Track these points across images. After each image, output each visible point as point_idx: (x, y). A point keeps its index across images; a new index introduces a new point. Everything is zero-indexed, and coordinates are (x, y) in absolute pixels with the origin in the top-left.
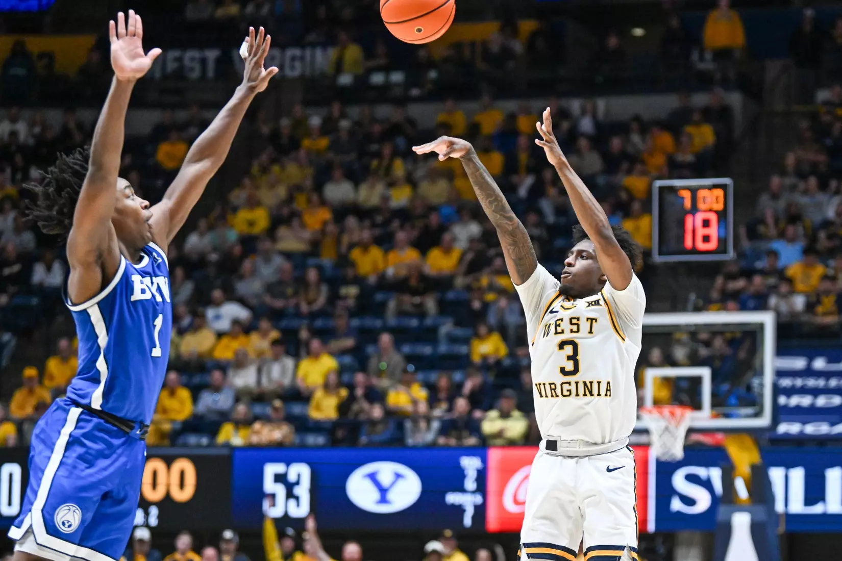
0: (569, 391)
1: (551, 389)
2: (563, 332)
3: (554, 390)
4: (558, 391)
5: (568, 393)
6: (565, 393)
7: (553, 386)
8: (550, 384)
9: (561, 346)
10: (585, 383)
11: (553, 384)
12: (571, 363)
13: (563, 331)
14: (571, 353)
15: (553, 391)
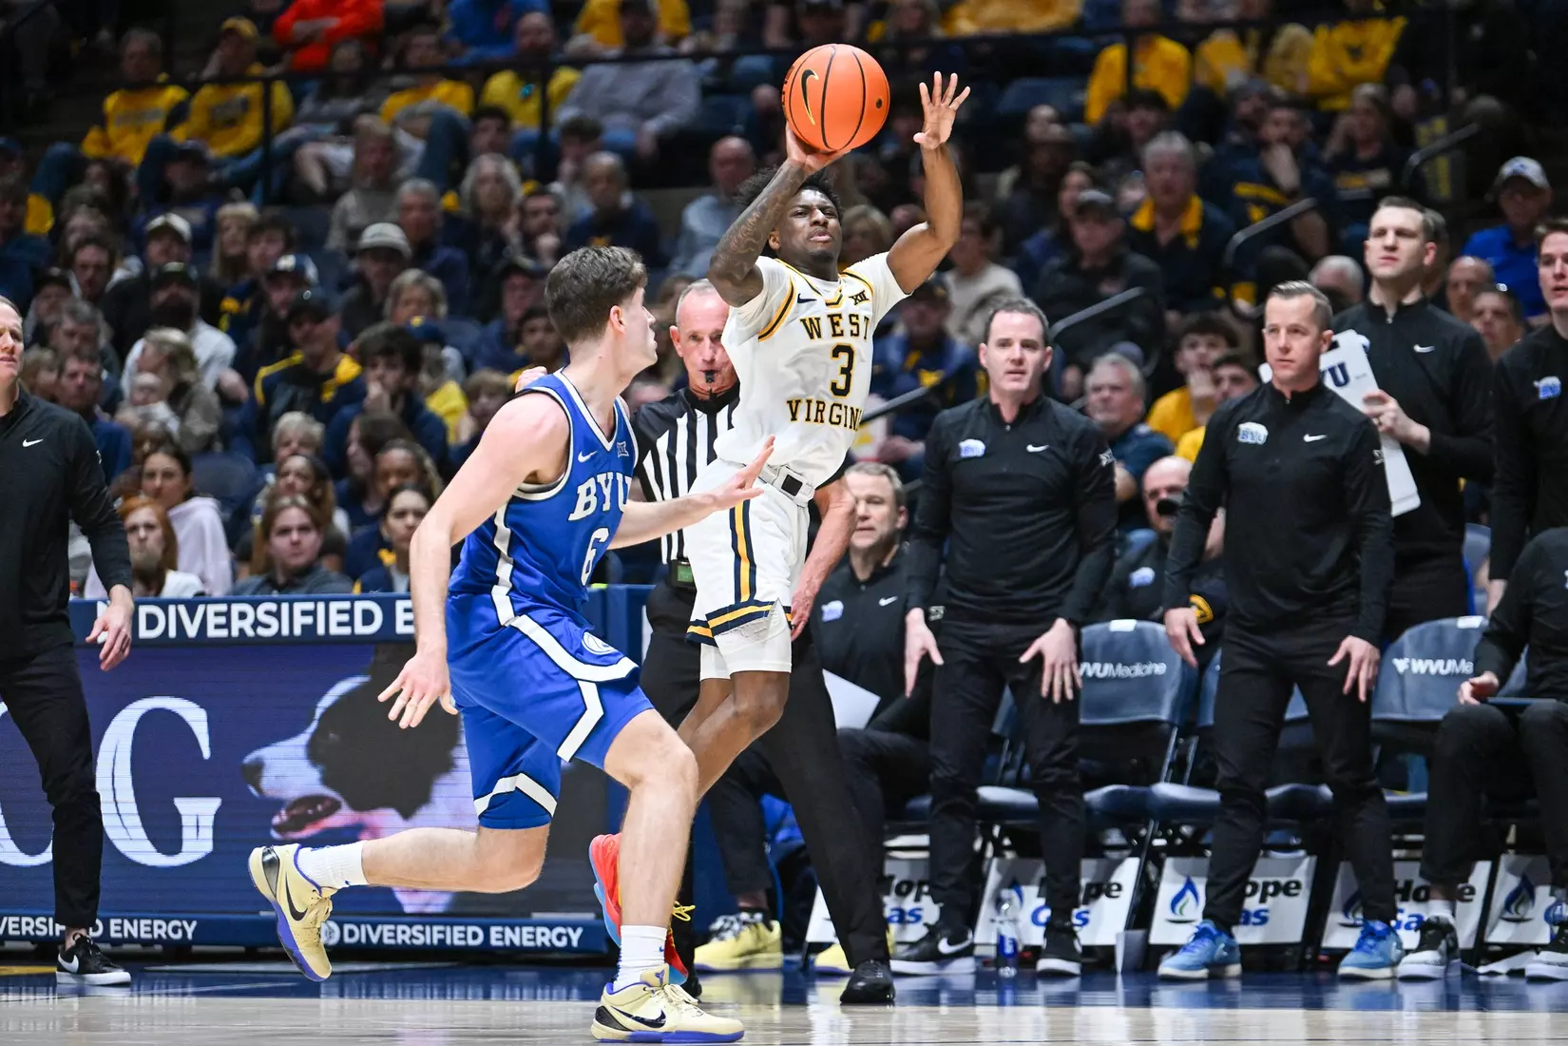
0: (839, 416)
1: (818, 410)
2: (842, 334)
3: (822, 411)
4: (826, 415)
5: (837, 420)
6: (835, 419)
7: (821, 406)
8: (818, 403)
9: (837, 351)
10: (852, 409)
11: (823, 403)
12: (844, 377)
13: (842, 331)
14: (845, 365)
15: (819, 413)
